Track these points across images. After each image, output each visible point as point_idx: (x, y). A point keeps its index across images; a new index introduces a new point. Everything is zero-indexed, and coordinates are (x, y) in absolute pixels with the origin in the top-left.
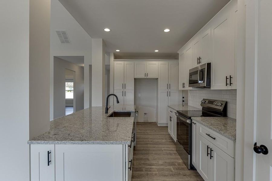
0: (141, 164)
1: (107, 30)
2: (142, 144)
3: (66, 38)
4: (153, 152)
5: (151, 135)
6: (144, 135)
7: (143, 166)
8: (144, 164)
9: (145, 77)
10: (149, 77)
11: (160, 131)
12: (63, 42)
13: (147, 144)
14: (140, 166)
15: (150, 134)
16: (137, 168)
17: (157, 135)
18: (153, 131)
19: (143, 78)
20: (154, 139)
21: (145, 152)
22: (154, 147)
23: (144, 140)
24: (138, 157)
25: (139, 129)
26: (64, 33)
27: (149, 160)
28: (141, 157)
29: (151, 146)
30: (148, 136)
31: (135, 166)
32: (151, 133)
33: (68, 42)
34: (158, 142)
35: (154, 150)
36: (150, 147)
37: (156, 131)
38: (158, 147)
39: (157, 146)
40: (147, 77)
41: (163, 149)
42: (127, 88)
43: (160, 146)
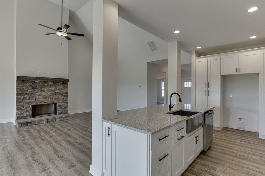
0: (203, 170)
1: (177, 32)
2: (217, 152)
3: (154, 46)
4: (228, 165)
5: (239, 145)
6: (229, 143)
7: (204, 173)
8: (206, 171)
9: (237, 73)
10: (242, 72)
11: (259, 145)
12: (152, 50)
13: (225, 154)
14: (200, 172)
15: (237, 144)
16: (195, 172)
17: (249, 148)
18: (244, 142)
19: (234, 74)
20: (239, 151)
21: (217, 161)
22: (233, 160)
23: (224, 149)
24: (204, 163)
25: (225, 136)
26: (152, 42)
27: (215, 170)
28: (208, 164)
29: (229, 157)
30: (233, 146)
31: (195, 169)
32: (241, 143)
33: (156, 49)
34: (244, 156)
35: (229, 163)
36: (227, 158)
37: (250, 143)
38: (239, 162)
39: (238, 160)
40: (240, 73)
41: (245, 166)
42: (211, 87)
43: (244, 162)
